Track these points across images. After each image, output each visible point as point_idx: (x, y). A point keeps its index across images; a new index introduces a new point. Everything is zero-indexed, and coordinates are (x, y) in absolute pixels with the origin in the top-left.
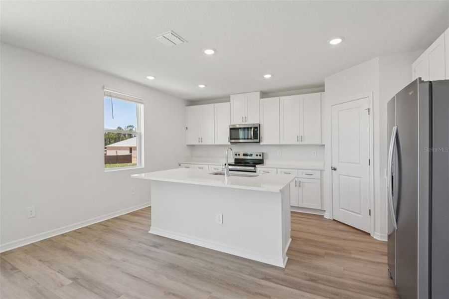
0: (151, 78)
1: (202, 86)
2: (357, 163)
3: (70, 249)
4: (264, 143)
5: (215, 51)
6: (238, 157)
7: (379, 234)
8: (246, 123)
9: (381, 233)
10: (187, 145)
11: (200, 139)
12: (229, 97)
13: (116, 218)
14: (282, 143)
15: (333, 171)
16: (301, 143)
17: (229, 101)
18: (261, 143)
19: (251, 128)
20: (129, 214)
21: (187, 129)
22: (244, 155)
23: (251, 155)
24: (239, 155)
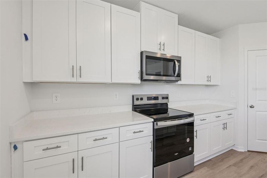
16: (210, 83)
21: (27, 38)
22: (149, 99)
23: (157, 98)
24: (142, 99)
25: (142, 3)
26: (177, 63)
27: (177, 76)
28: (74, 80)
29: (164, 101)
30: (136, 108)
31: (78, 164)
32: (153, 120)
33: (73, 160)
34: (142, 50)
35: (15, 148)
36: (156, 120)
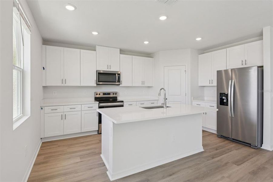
2: (179, 95)
6: (98, 96)
8: (110, 70)
10: (43, 86)
11: (63, 81)
12: (95, 47)
14: (134, 85)
16: (144, 85)
17: (95, 50)
18: (121, 85)
19: (115, 74)
21: (44, 69)
22: (104, 94)
23: (109, 94)
24: (99, 94)
25: (97, 47)
26: (117, 75)
27: (118, 82)
28: (63, 85)
29: (114, 96)
30: (96, 99)
31: (64, 117)
32: (98, 103)
33: (62, 115)
34: (97, 70)
35: (42, 109)
36: (100, 103)
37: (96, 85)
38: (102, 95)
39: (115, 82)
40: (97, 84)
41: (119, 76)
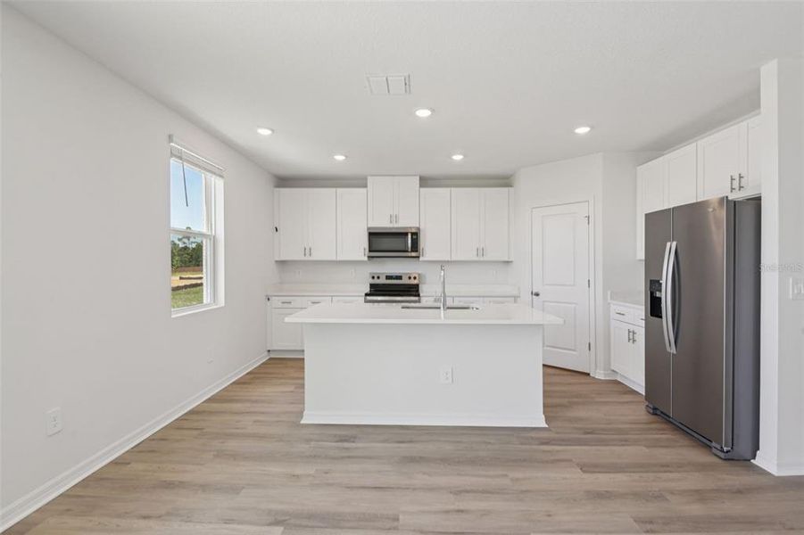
0: (265, 132)
1: (340, 158)
2: (570, 285)
3: (181, 482)
4: (426, 259)
5: (433, 110)
6: (376, 281)
7: (602, 372)
8: (396, 226)
9: (604, 370)
10: (276, 261)
11: (306, 251)
12: (366, 179)
13: (192, 412)
14: (454, 258)
15: (534, 297)
16: (482, 259)
17: (365, 186)
18: (421, 259)
19: (406, 234)
20: (209, 400)
21: (277, 230)
22: (388, 277)
23: (399, 278)
24: (378, 278)
25: (369, 178)
26: (410, 236)
27: (412, 251)
28: (305, 259)
29: (412, 281)
34: (369, 226)
35: (268, 299)
37: (366, 259)
38: (383, 281)
39: (407, 251)
40: (369, 257)
41: (414, 237)
